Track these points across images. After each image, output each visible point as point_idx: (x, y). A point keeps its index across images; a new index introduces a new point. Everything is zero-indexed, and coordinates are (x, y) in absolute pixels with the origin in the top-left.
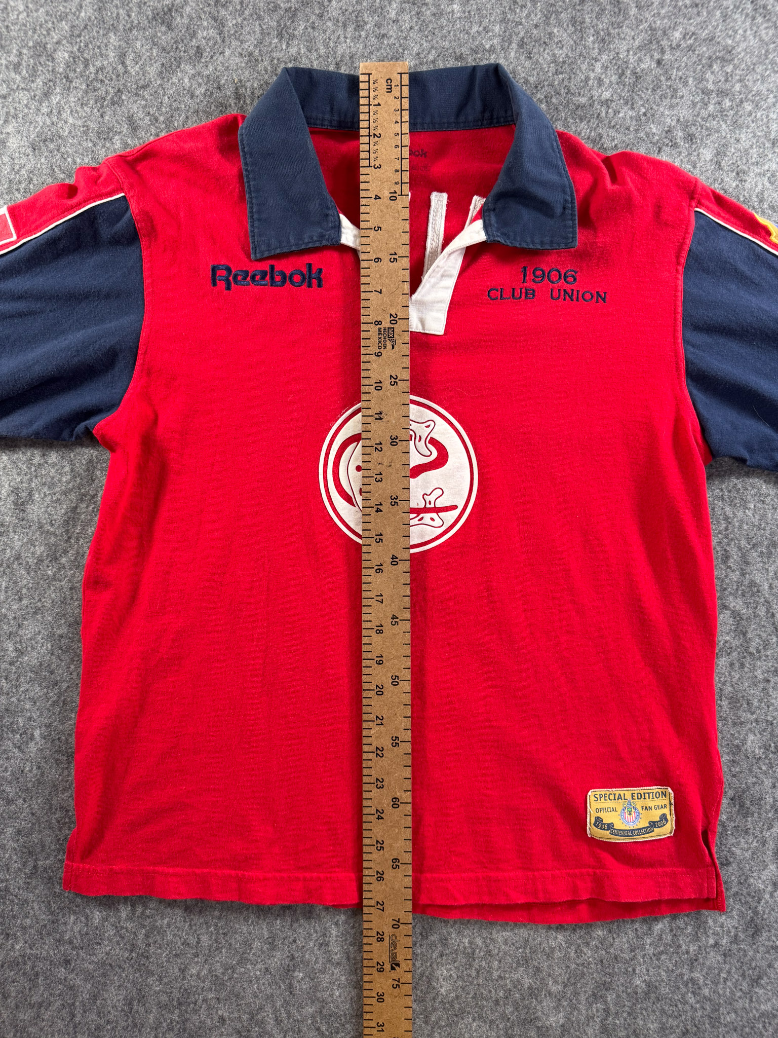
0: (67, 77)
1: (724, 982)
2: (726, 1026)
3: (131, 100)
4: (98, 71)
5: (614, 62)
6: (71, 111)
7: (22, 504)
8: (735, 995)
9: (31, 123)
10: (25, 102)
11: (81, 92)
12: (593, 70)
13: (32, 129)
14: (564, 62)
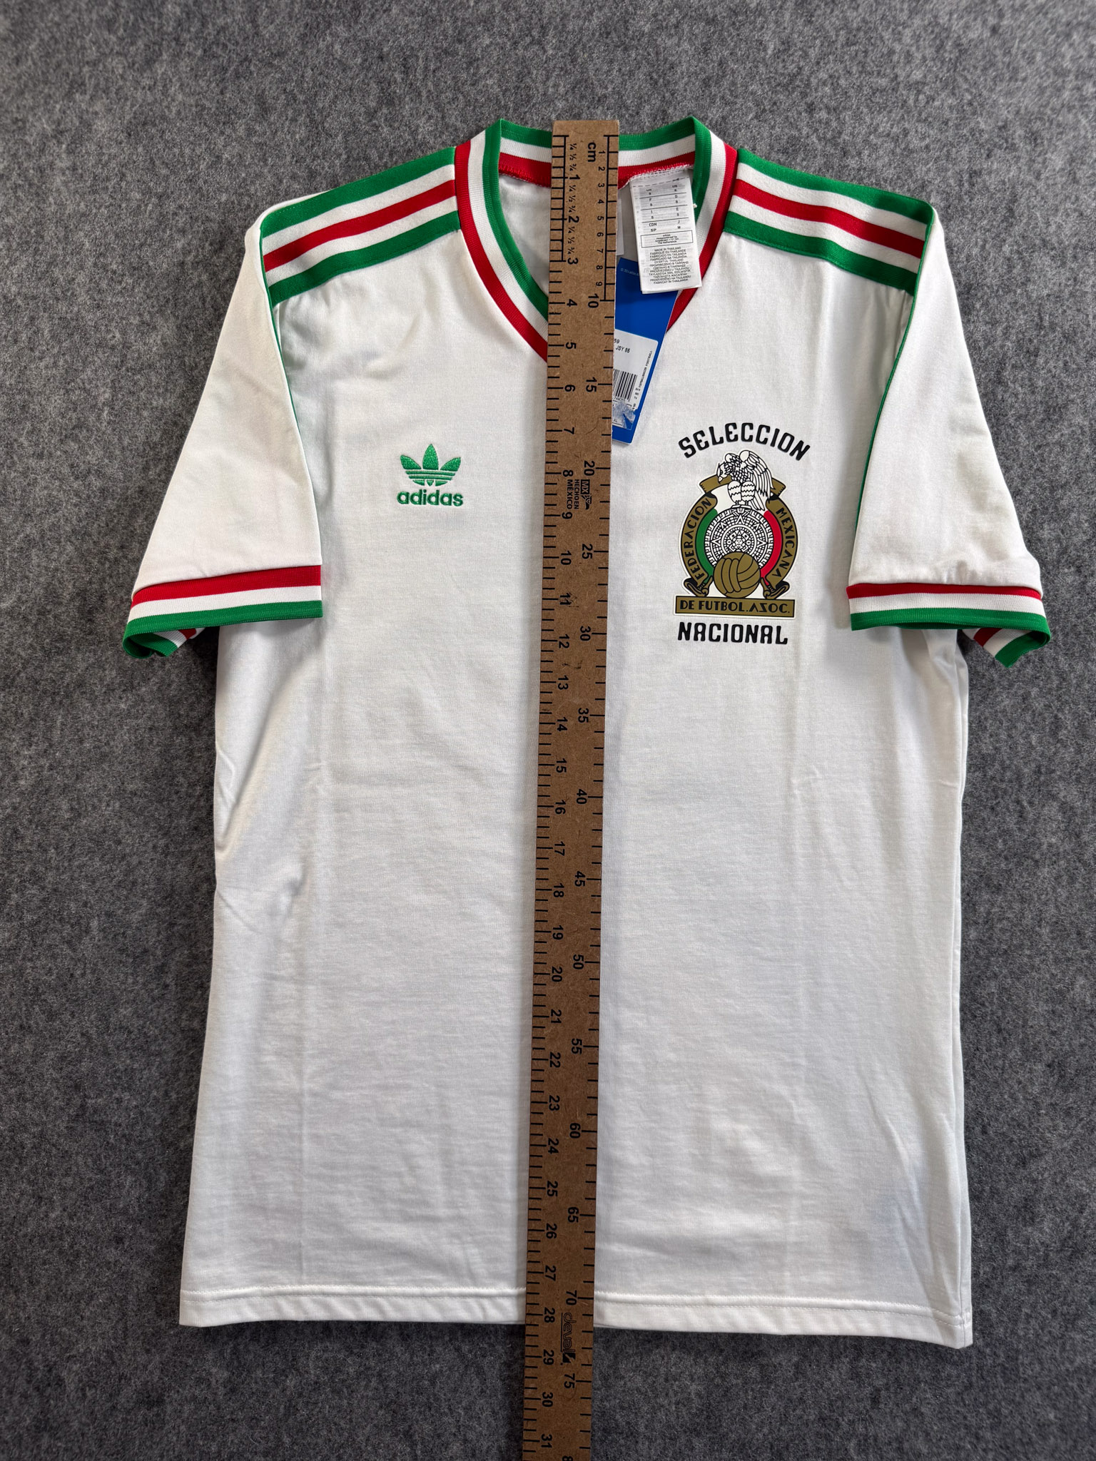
0: (177, 40)
1: (1027, 1319)
2: (1025, 1380)
3: (264, 70)
4: (218, 33)
5: (930, 29)
6: (182, 85)
7: (90, 612)
8: (1041, 1340)
9: (127, 99)
10: (121, 71)
11: (196, 60)
12: (900, 40)
13: (128, 108)
14: (859, 29)
